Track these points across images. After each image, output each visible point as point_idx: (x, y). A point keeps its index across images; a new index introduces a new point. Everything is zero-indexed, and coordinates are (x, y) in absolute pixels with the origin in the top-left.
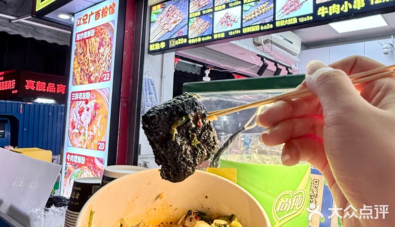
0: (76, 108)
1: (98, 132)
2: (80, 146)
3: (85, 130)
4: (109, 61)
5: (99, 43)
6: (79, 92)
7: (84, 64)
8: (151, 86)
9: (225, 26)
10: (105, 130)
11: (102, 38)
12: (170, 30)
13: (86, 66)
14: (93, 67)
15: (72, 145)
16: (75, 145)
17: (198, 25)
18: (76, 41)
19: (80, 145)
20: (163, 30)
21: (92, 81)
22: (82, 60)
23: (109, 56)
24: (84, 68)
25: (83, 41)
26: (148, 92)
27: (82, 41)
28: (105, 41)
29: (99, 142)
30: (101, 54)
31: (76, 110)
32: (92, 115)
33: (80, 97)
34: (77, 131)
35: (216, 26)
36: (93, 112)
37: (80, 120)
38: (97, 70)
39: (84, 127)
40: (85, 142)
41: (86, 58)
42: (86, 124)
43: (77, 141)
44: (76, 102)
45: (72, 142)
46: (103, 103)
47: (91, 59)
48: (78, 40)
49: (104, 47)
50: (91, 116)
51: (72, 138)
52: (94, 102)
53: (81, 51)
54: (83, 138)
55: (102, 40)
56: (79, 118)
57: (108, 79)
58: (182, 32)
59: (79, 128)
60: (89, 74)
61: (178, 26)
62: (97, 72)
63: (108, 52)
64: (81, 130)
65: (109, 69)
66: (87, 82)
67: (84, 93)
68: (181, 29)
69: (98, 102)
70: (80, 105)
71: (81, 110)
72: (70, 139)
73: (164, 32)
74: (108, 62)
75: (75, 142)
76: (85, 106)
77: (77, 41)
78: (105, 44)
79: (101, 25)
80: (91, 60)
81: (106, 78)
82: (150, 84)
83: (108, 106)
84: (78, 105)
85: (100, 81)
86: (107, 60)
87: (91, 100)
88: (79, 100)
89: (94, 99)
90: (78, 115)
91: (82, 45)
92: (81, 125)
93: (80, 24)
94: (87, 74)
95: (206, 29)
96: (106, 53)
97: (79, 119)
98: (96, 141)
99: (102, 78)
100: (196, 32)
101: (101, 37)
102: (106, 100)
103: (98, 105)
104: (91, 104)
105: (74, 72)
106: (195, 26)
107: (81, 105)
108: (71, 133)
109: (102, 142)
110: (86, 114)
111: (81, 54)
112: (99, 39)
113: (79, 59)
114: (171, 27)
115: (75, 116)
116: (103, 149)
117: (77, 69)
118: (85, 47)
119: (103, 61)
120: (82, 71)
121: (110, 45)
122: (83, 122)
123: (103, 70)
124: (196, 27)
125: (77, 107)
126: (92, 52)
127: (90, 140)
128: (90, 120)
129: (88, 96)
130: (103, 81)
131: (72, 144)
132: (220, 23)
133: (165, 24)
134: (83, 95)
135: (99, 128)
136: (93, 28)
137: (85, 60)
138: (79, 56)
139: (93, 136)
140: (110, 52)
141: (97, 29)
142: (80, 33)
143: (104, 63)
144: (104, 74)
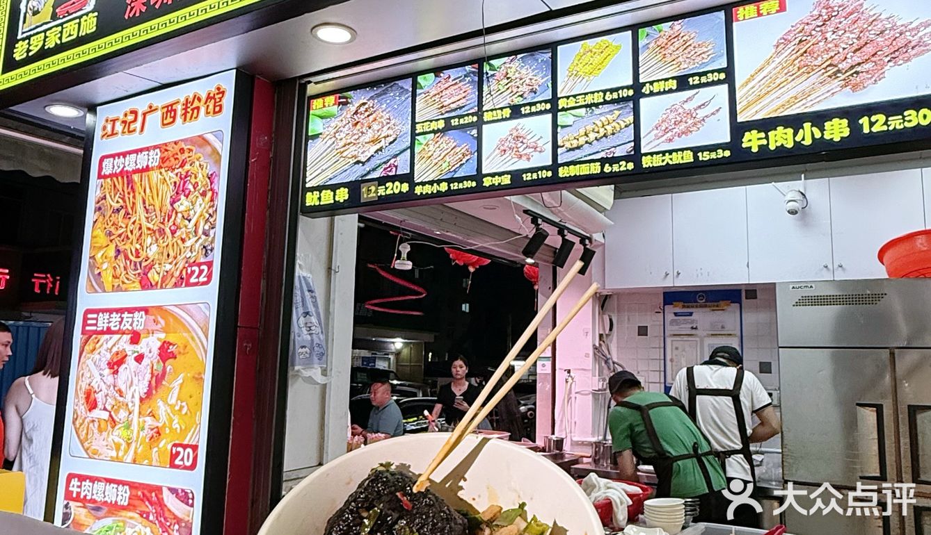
0: (99, 354)
1: (171, 421)
2: (111, 457)
3: (130, 413)
4: (206, 234)
5: (175, 186)
6: (110, 311)
7: (128, 238)
8: (307, 293)
9: (510, 158)
10: (196, 414)
11: (184, 173)
12: (363, 160)
13: (132, 243)
14: (154, 248)
15: (88, 454)
16: (96, 452)
17: (438, 153)
18: (100, 176)
19: (114, 454)
20: (342, 159)
21: (153, 283)
22: (121, 227)
23: (207, 221)
24: (127, 247)
25: (123, 177)
26: (301, 310)
27: (120, 178)
28: (193, 181)
29: (175, 445)
30: (180, 215)
31: (100, 359)
32: (152, 373)
33: (112, 325)
34: (105, 415)
35: (488, 158)
36: (155, 365)
37: (115, 386)
38: (168, 255)
39: (127, 405)
40: (129, 445)
41: (134, 223)
42: (133, 397)
43: (105, 443)
44: (99, 336)
45: (86, 445)
46: (188, 341)
47: (150, 226)
48: (107, 173)
49: (191, 197)
50: (148, 376)
51: (87, 434)
52: (159, 339)
53: (118, 202)
54: (125, 433)
55: (185, 178)
56: (110, 379)
57: (202, 279)
58: (396, 167)
59: (109, 408)
60: (144, 264)
61: (383, 151)
62: (170, 261)
63: (202, 211)
64: (117, 412)
65: (206, 255)
66: (137, 285)
67: (126, 315)
68: (393, 160)
69: (171, 339)
70: (114, 345)
71: (115, 360)
72: (79, 437)
73: (344, 163)
74: (203, 237)
75: (98, 443)
76: (130, 349)
77: (105, 177)
78: (192, 190)
79: (182, 140)
80: (149, 229)
81: (198, 277)
82: (305, 288)
83: (206, 352)
84: (105, 346)
85: (176, 285)
86: (200, 231)
87: (149, 333)
88: (109, 331)
89: (158, 330)
90: (107, 371)
91: (120, 187)
92: (116, 399)
93: (113, 134)
94: (135, 265)
95: (462, 162)
96: (195, 213)
97: (108, 384)
98: (165, 444)
99: (184, 276)
100: (435, 168)
101: (180, 170)
102: (197, 334)
103: (171, 347)
104: (150, 345)
105: (93, 257)
106: (430, 154)
107: (117, 346)
108: (84, 422)
109: (185, 447)
110: (132, 370)
111: (118, 210)
112: (174, 176)
113: (110, 224)
114: (364, 151)
115: (96, 374)
116: (188, 464)
117: (105, 249)
118: (129, 193)
119: (188, 234)
120: (121, 257)
121: (209, 194)
122: (123, 389)
123: (188, 256)
124: (435, 156)
125: (103, 352)
126: (151, 207)
127: (147, 440)
128: (147, 385)
129: (139, 321)
130: (188, 285)
131: (86, 450)
132: (498, 151)
133: (349, 144)
134: (122, 319)
135: (177, 408)
136: (155, 147)
137: (131, 227)
138: (111, 216)
139: (155, 430)
140: (211, 211)
141: (167, 150)
142: (113, 156)
143: (190, 239)
144: (191, 266)
